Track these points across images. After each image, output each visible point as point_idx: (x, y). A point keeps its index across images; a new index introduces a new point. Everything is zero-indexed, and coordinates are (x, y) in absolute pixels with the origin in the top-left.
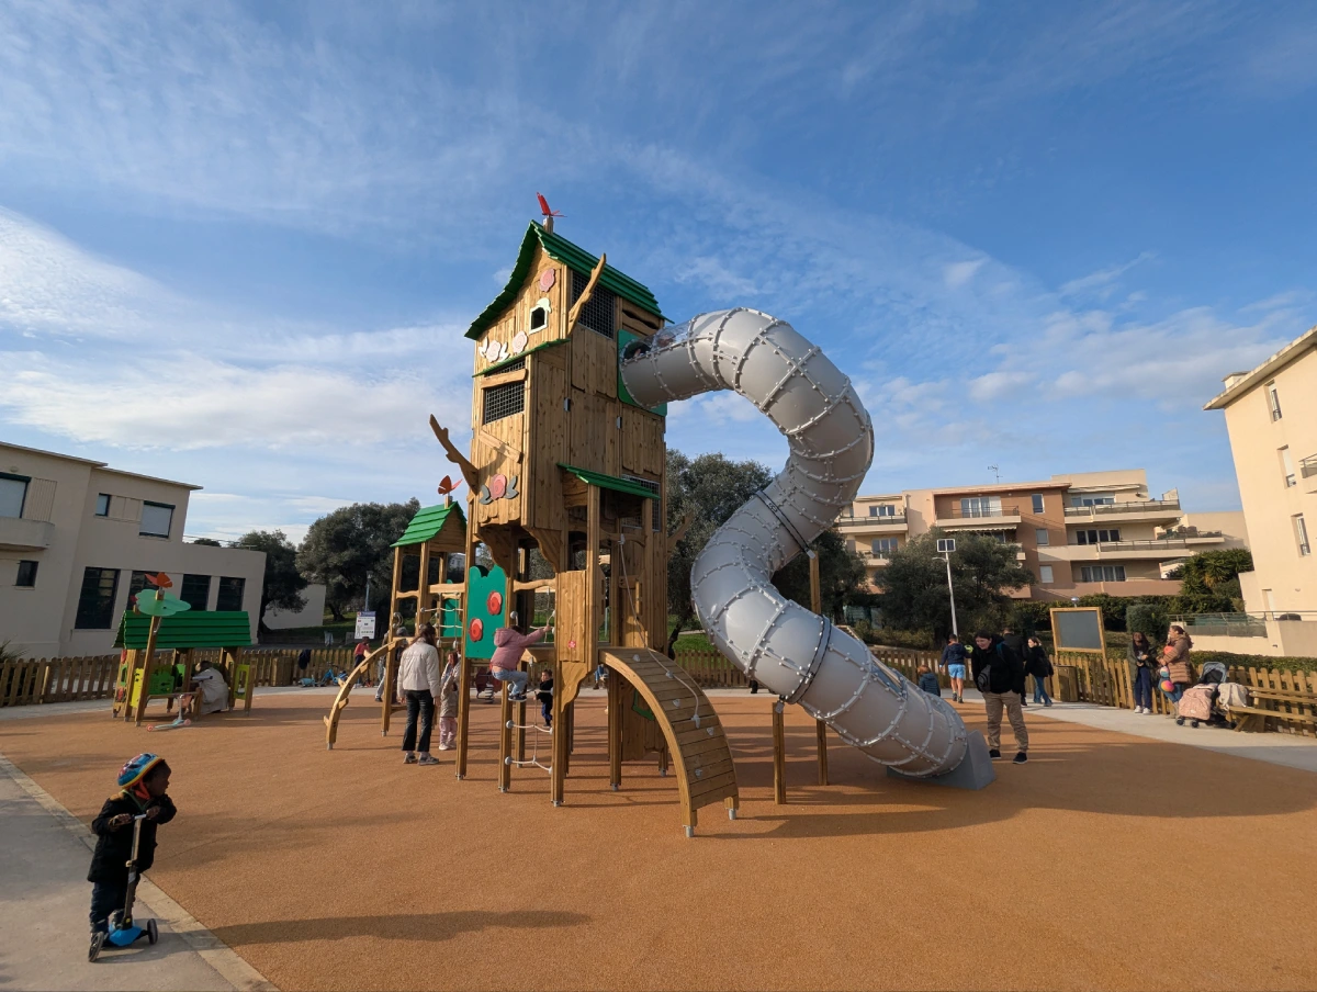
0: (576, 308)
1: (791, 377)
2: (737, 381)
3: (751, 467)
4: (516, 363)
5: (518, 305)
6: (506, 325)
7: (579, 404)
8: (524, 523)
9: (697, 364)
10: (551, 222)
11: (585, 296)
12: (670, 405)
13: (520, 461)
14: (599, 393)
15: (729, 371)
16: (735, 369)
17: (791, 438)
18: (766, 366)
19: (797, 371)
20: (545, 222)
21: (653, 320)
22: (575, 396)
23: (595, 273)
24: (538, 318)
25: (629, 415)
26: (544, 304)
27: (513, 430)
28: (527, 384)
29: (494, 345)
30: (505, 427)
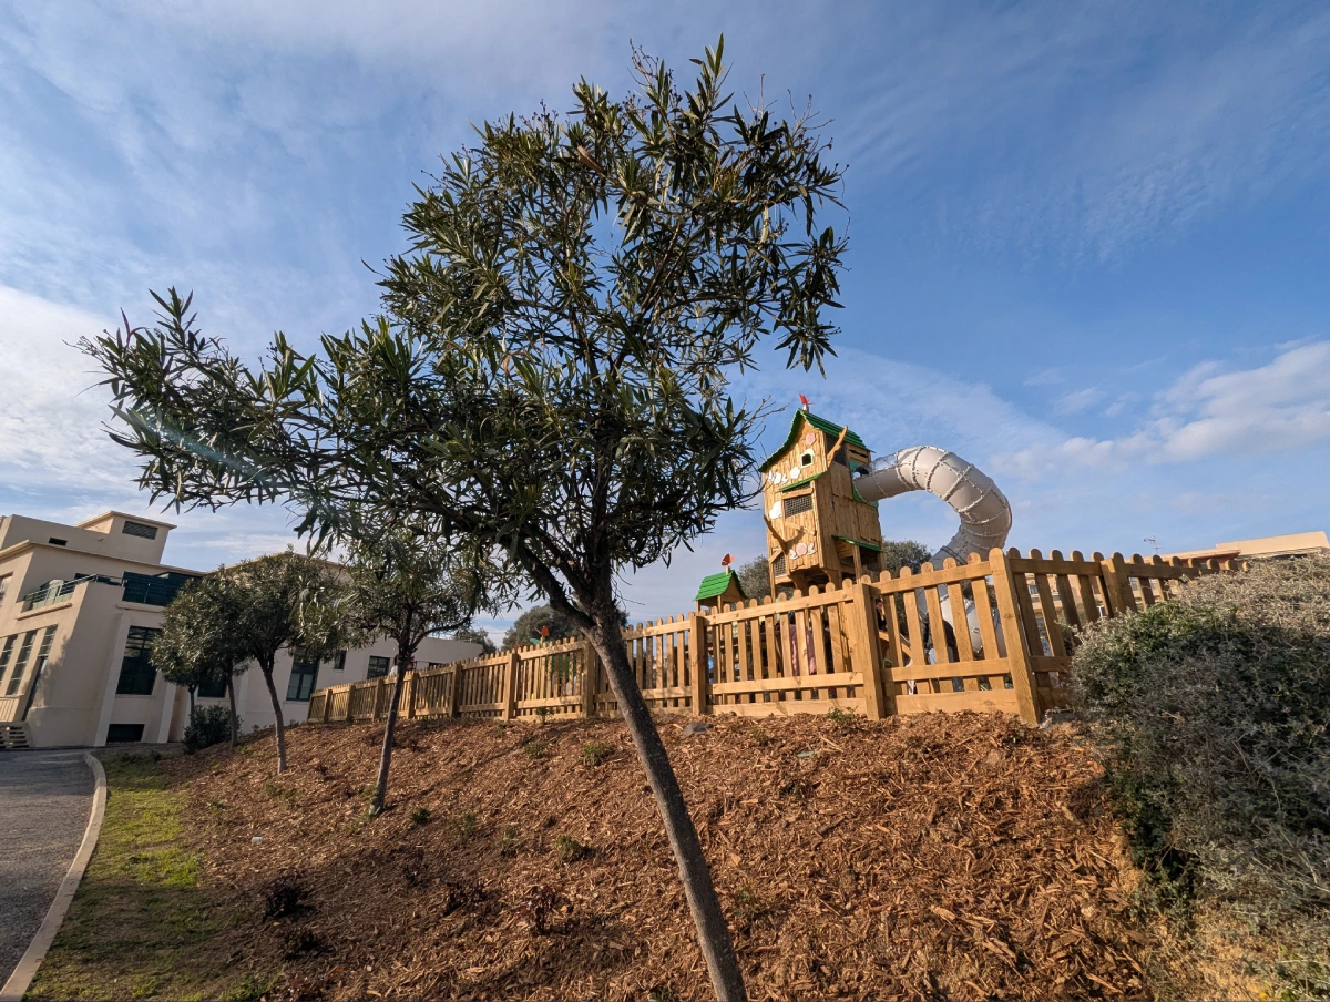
0: (832, 453)
1: (960, 482)
2: (928, 485)
3: (910, 545)
4: (806, 484)
5: (791, 453)
6: (785, 463)
7: (837, 504)
8: (822, 566)
9: (903, 478)
10: (808, 408)
11: (837, 447)
12: (880, 502)
13: (815, 535)
14: (845, 497)
15: (923, 481)
16: (927, 480)
17: (962, 514)
18: (944, 479)
19: (963, 479)
20: (805, 408)
21: (865, 453)
22: (835, 499)
23: (842, 435)
24: (807, 459)
25: (859, 507)
26: (810, 452)
27: (809, 520)
28: (814, 495)
29: (778, 475)
30: (802, 517)
